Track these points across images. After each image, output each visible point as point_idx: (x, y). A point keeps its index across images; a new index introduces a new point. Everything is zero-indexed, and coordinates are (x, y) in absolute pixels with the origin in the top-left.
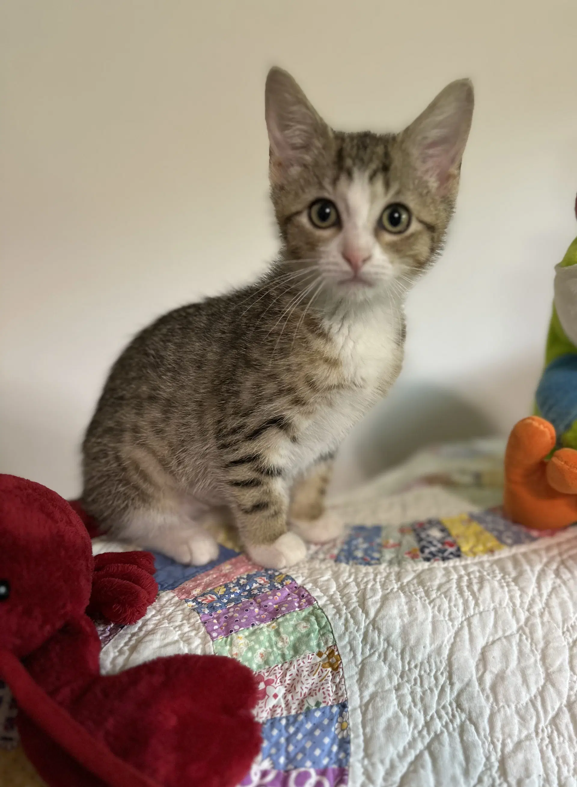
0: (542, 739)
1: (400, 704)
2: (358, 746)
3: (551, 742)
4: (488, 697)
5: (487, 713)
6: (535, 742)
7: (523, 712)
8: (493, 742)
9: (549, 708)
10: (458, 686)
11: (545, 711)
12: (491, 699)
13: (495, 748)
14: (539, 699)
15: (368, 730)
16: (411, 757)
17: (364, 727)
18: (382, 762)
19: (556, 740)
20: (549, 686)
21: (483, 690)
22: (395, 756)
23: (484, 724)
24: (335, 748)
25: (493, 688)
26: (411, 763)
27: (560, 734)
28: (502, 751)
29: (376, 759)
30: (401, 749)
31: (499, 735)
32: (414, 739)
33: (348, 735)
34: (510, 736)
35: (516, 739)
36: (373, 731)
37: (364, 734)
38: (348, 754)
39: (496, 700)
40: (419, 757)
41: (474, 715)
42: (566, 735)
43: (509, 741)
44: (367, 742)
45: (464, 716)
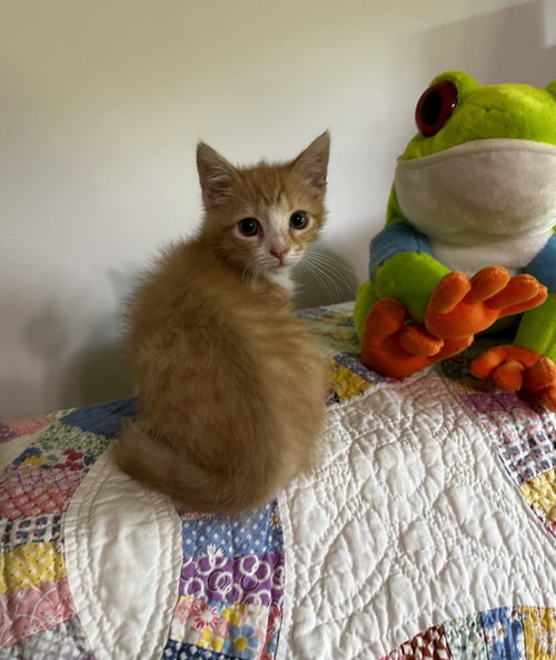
0: (429, 520)
1: (319, 499)
2: (289, 535)
3: (437, 521)
4: (385, 489)
5: (386, 501)
6: (425, 522)
7: (412, 499)
8: (392, 525)
9: (432, 495)
10: (361, 482)
11: (429, 498)
12: (388, 491)
13: (394, 529)
14: (423, 489)
15: (295, 521)
16: (331, 541)
17: (292, 519)
18: (309, 546)
19: (440, 520)
20: (430, 478)
21: (381, 484)
22: (318, 541)
23: (385, 510)
24: (270, 539)
25: (388, 481)
26: (332, 546)
27: (442, 514)
28: (400, 530)
29: (304, 545)
30: (322, 535)
31: (396, 518)
32: (332, 527)
33: (280, 527)
34: (405, 519)
35: (409, 521)
36: (299, 522)
37: (293, 525)
38: (281, 543)
39: (392, 491)
40: (337, 540)
41: (376, 504)
42: (447, 515)
43: (404, 523)
44: (296, 531)
45: (368, 506)
